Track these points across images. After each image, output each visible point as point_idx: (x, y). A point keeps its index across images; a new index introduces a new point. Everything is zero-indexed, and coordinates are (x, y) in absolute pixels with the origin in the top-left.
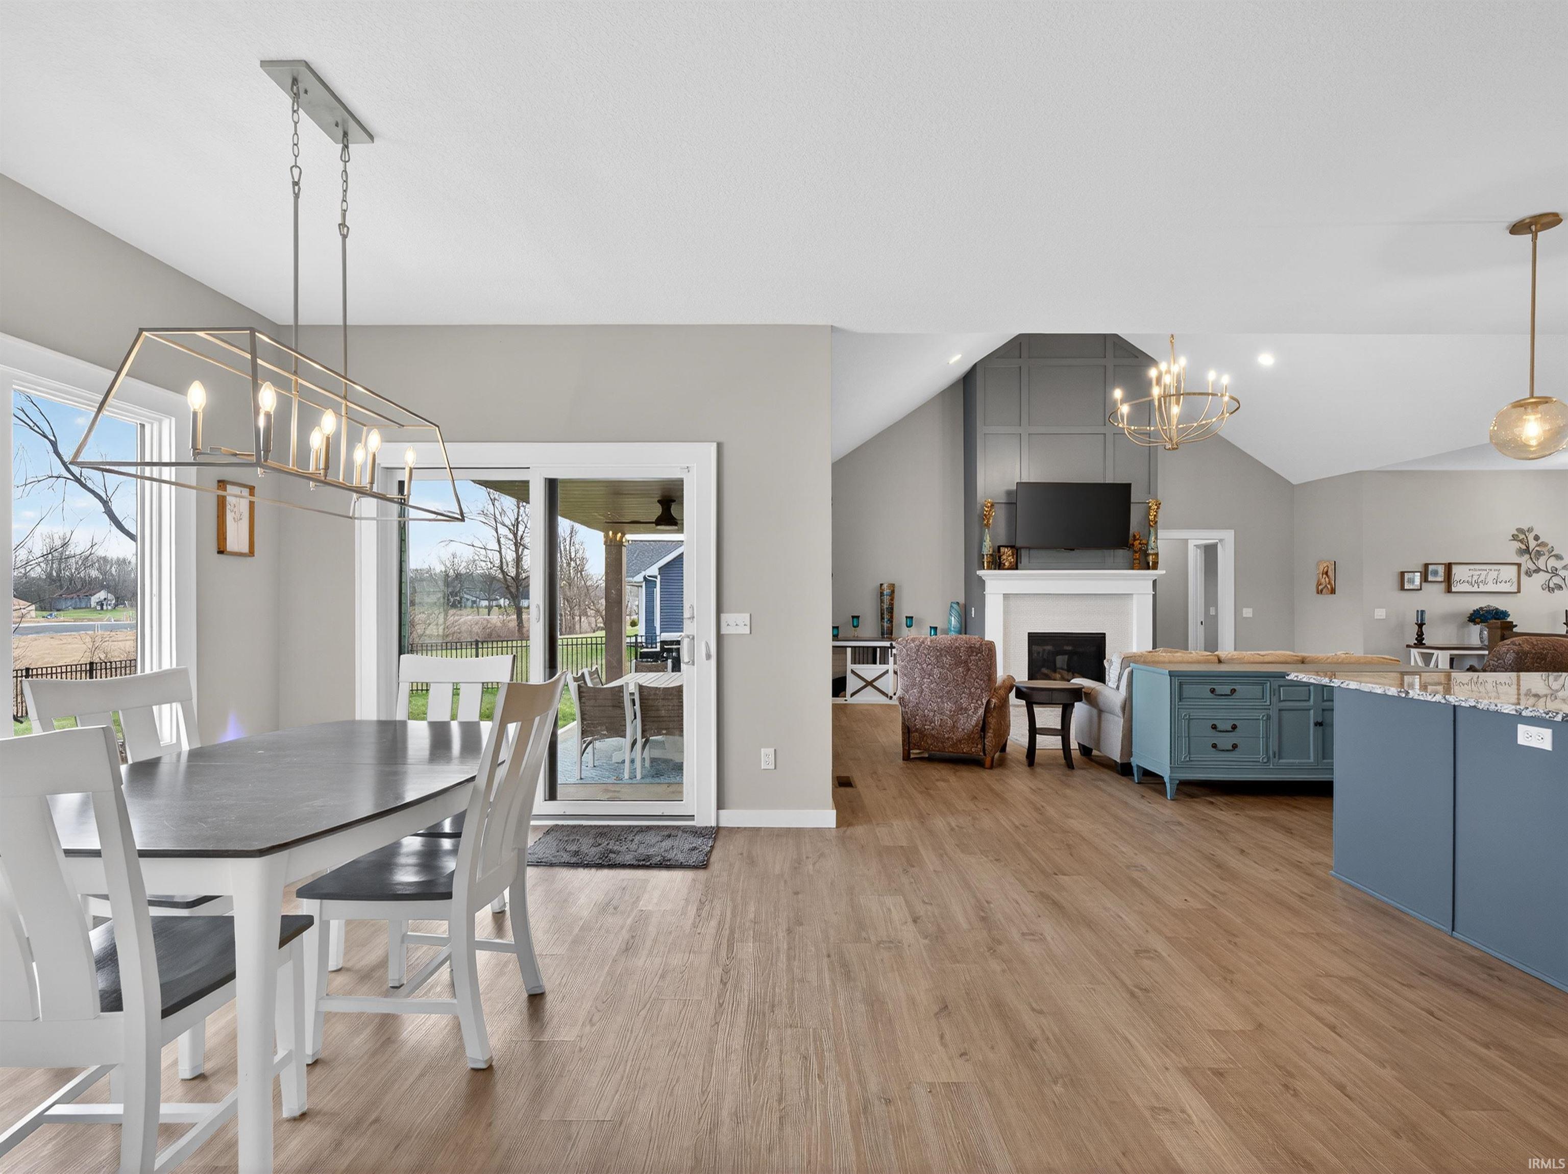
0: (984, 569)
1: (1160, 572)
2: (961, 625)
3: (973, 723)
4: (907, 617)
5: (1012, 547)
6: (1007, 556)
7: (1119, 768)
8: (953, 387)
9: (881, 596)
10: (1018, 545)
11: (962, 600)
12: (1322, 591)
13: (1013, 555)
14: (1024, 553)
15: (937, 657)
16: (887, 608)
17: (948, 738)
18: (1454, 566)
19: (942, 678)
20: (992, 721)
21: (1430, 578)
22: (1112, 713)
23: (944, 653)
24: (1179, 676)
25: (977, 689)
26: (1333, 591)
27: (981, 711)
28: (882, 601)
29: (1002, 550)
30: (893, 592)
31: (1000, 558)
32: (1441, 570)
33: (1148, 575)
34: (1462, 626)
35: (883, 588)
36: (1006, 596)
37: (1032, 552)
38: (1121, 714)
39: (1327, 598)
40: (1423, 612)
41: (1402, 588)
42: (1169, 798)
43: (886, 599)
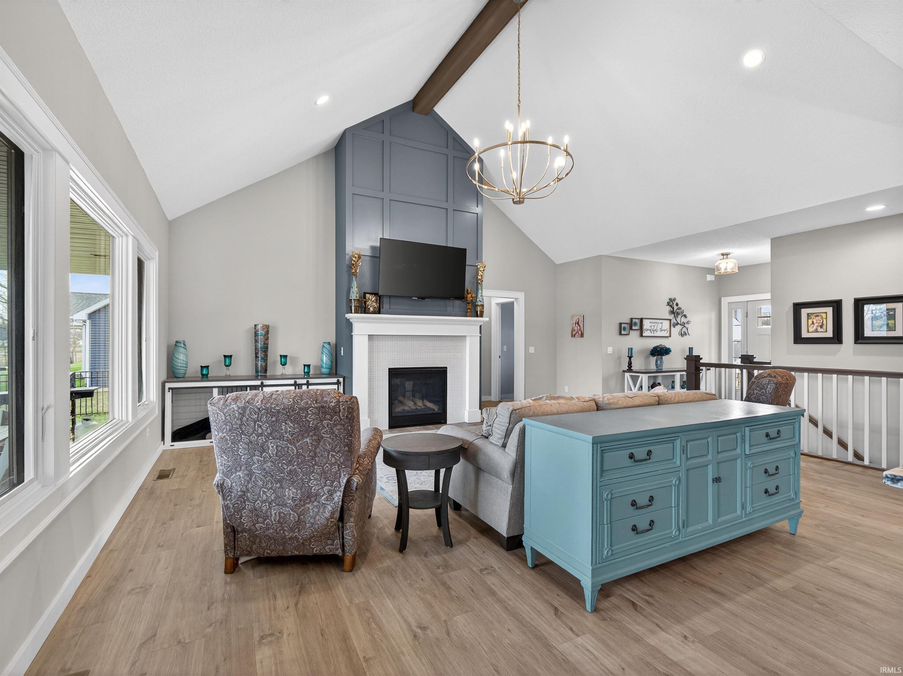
0: (351, 313)
1: (485, 319)
2: (332, 362)
3: (327, 514)
4: (281, 356)
5: (376, 294)
6: (372, 302)
7: (505, 543)
8: (325, 154)
9: (255, 336)
10: (380, 294)
11: (333, 340)
12: (575, 335)
13: (376, 300)
14: (385, 300)
15: (272, 425)
16: (261, 348)
17: (291, 538)
18: (644, 320)
19: (280, 454)
20: (355, 506)
21: (634, 328)
22: (497, 475)
23: (282, 417)
24: (601, 443)
25: (332, 465)
26: (582, 335)
27: (338, 496)
28: (256, 341)
29: (367, 295)
30: (267, 332)
31: (365, 302)
32: (638, 321)
33: (475, 321)
34: (647, 358)
35: (257, 328)
36: (371, 337)
37: (392, 300)
38: (509, 480)
39: (578, 339)
40: (632, 349)
41: (620, 334)
42: (588, 607)
43: (260, 338)
